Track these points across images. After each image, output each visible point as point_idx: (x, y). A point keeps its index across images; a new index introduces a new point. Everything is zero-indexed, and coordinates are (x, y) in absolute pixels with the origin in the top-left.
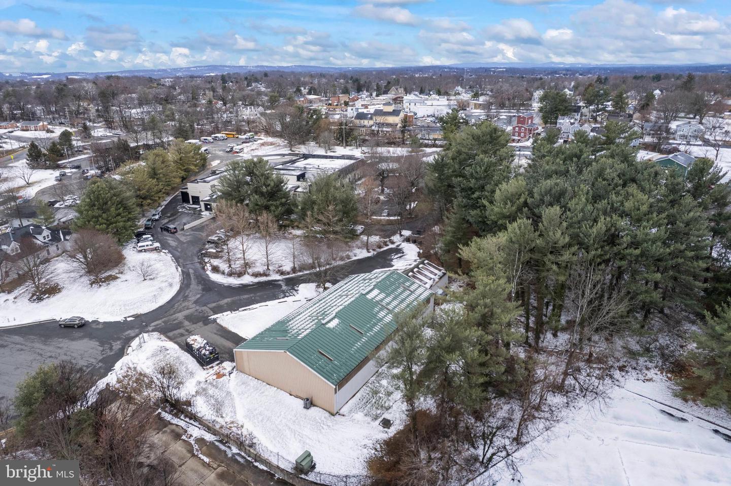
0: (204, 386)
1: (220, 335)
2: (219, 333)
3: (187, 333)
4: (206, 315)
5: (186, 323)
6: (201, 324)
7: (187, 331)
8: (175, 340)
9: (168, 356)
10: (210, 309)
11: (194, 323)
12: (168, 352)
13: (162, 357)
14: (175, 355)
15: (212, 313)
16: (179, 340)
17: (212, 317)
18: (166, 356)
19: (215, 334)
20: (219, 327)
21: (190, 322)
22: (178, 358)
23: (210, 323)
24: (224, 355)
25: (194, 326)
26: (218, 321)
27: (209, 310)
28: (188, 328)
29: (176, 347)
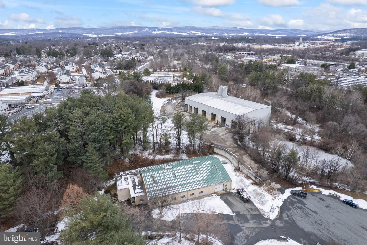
0: (245, 187)
1: (233, 204)
2: (233, 205)
3: (249, 210)
4: (237, 218)
5: (249, 217)
6: (241, 213)
7: (249, 211)
8: (255, 207)
9: (259, 199)
10: (233, 220)
11: (244, 215)
12: (259, 202)
13: (261, 200)
14: (255, 199)
15: (233, 217)
16: (253, 207)
17: (234, 214)
18: (260, 200)
19: (235, 206)
20: (233, 209)
21: (247, 217)
22: (254, 198)
23: (236, 212)
24: (234, 195)
25: (245, 213)
26: (232, 212)
27: (235, 219)
28: (248, 213)
29: (255, 204)
